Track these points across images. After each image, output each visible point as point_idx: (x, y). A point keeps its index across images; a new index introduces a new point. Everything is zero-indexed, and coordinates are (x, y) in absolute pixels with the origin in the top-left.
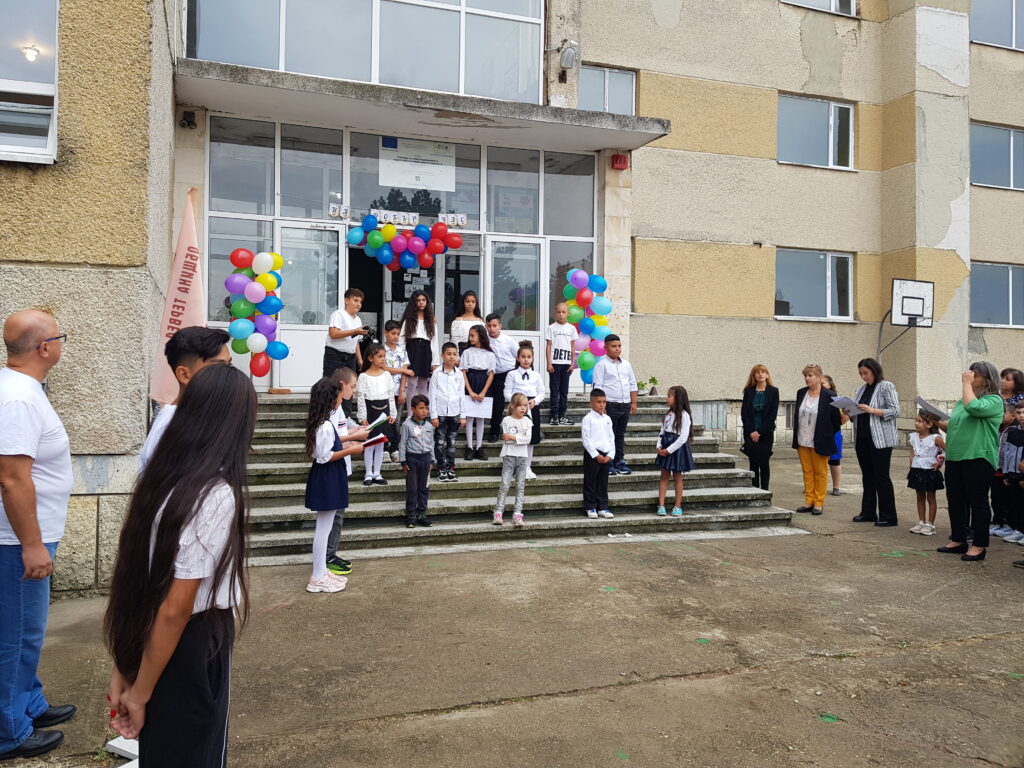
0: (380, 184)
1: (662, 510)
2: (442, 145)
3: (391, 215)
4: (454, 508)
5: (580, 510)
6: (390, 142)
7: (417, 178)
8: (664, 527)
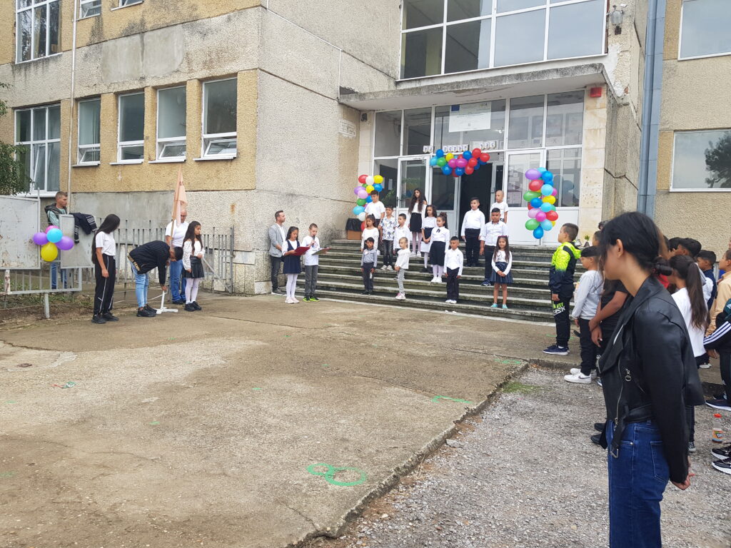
0: (450, 131)
1: (494, 305)
2: (484, 103)
3: (453, 147)
4: (386, 290)
5: (443, 299)
6: (456, 108)
7: (469, 125)
8: (483, 313)
